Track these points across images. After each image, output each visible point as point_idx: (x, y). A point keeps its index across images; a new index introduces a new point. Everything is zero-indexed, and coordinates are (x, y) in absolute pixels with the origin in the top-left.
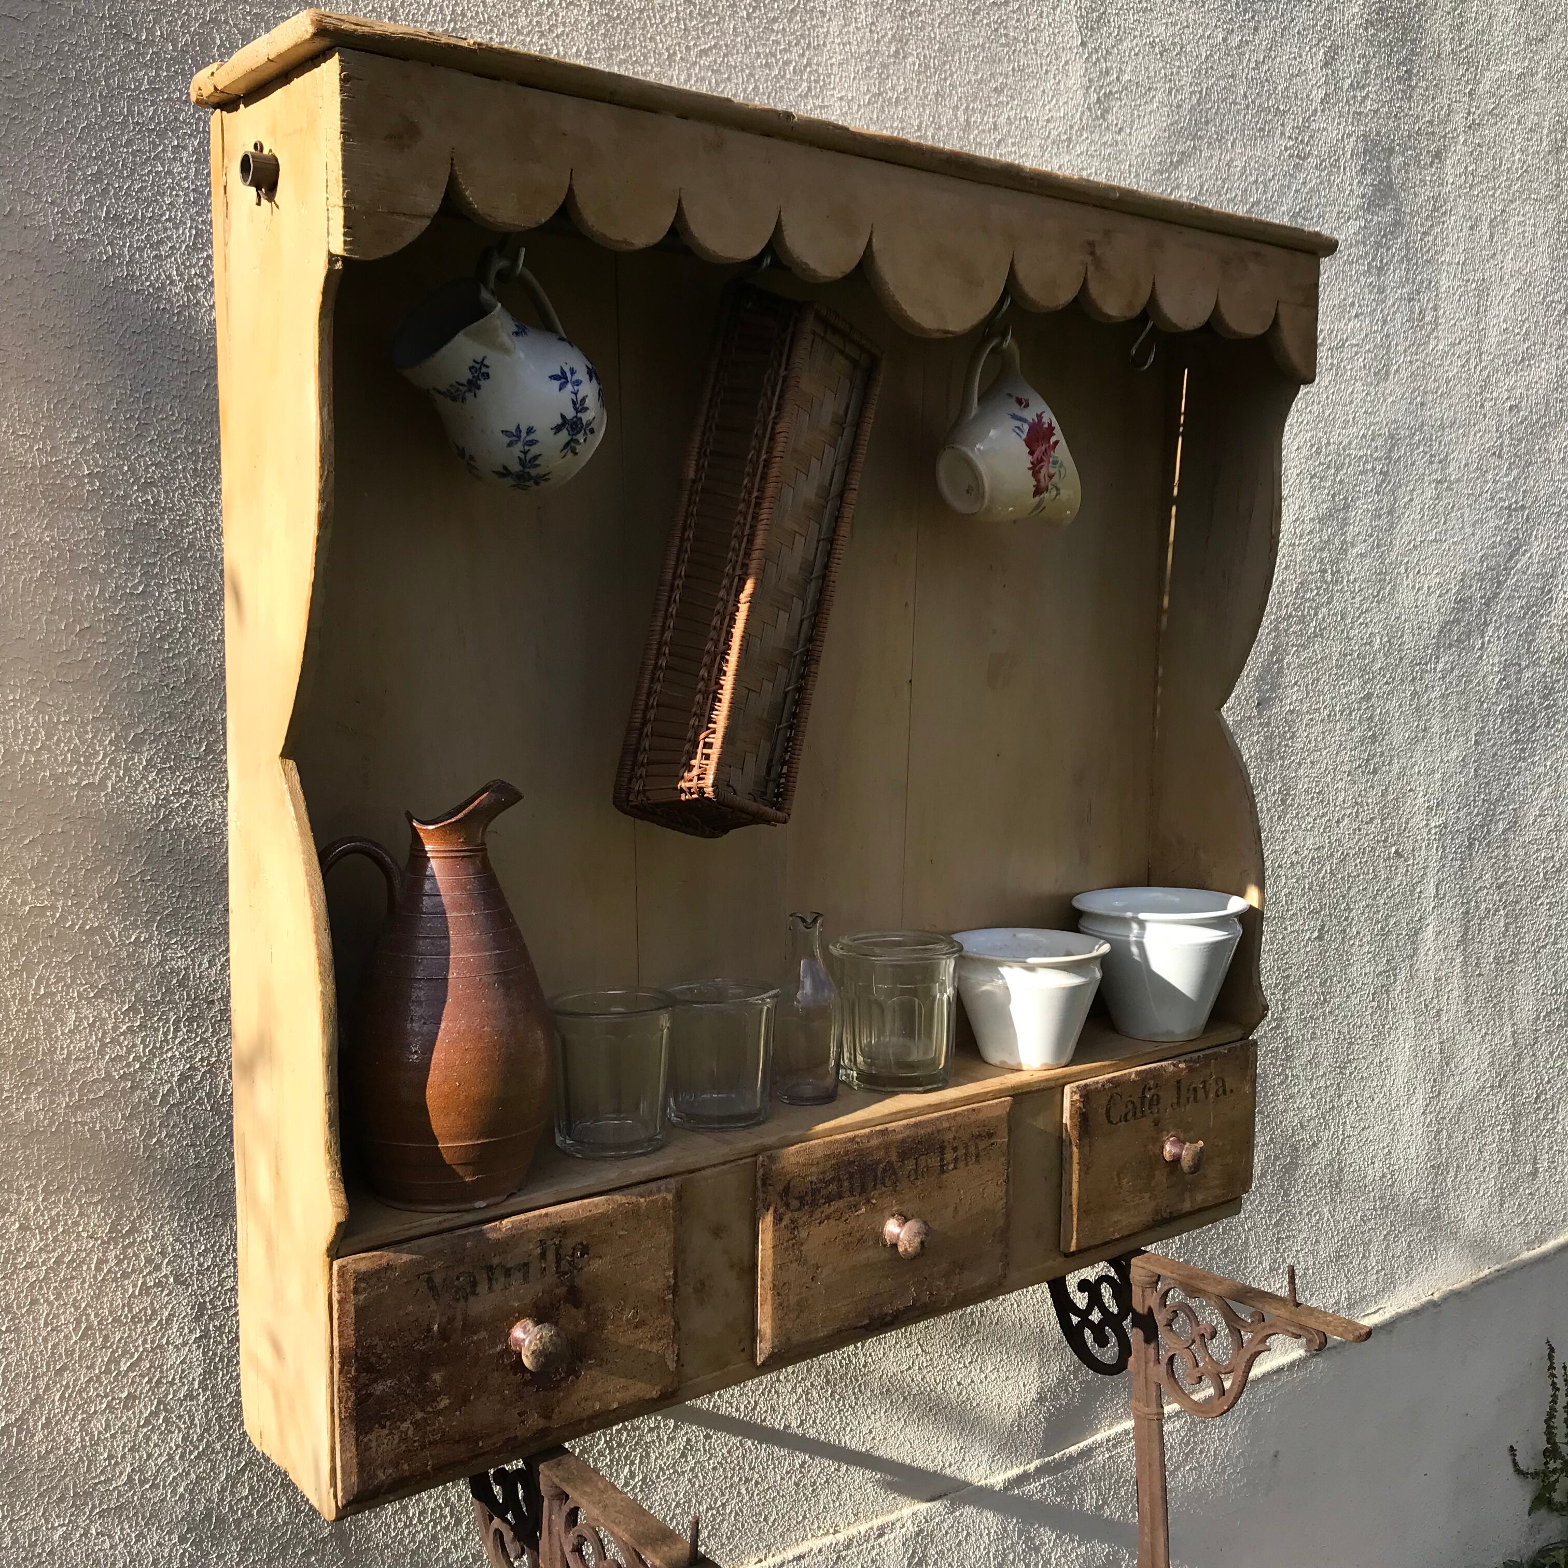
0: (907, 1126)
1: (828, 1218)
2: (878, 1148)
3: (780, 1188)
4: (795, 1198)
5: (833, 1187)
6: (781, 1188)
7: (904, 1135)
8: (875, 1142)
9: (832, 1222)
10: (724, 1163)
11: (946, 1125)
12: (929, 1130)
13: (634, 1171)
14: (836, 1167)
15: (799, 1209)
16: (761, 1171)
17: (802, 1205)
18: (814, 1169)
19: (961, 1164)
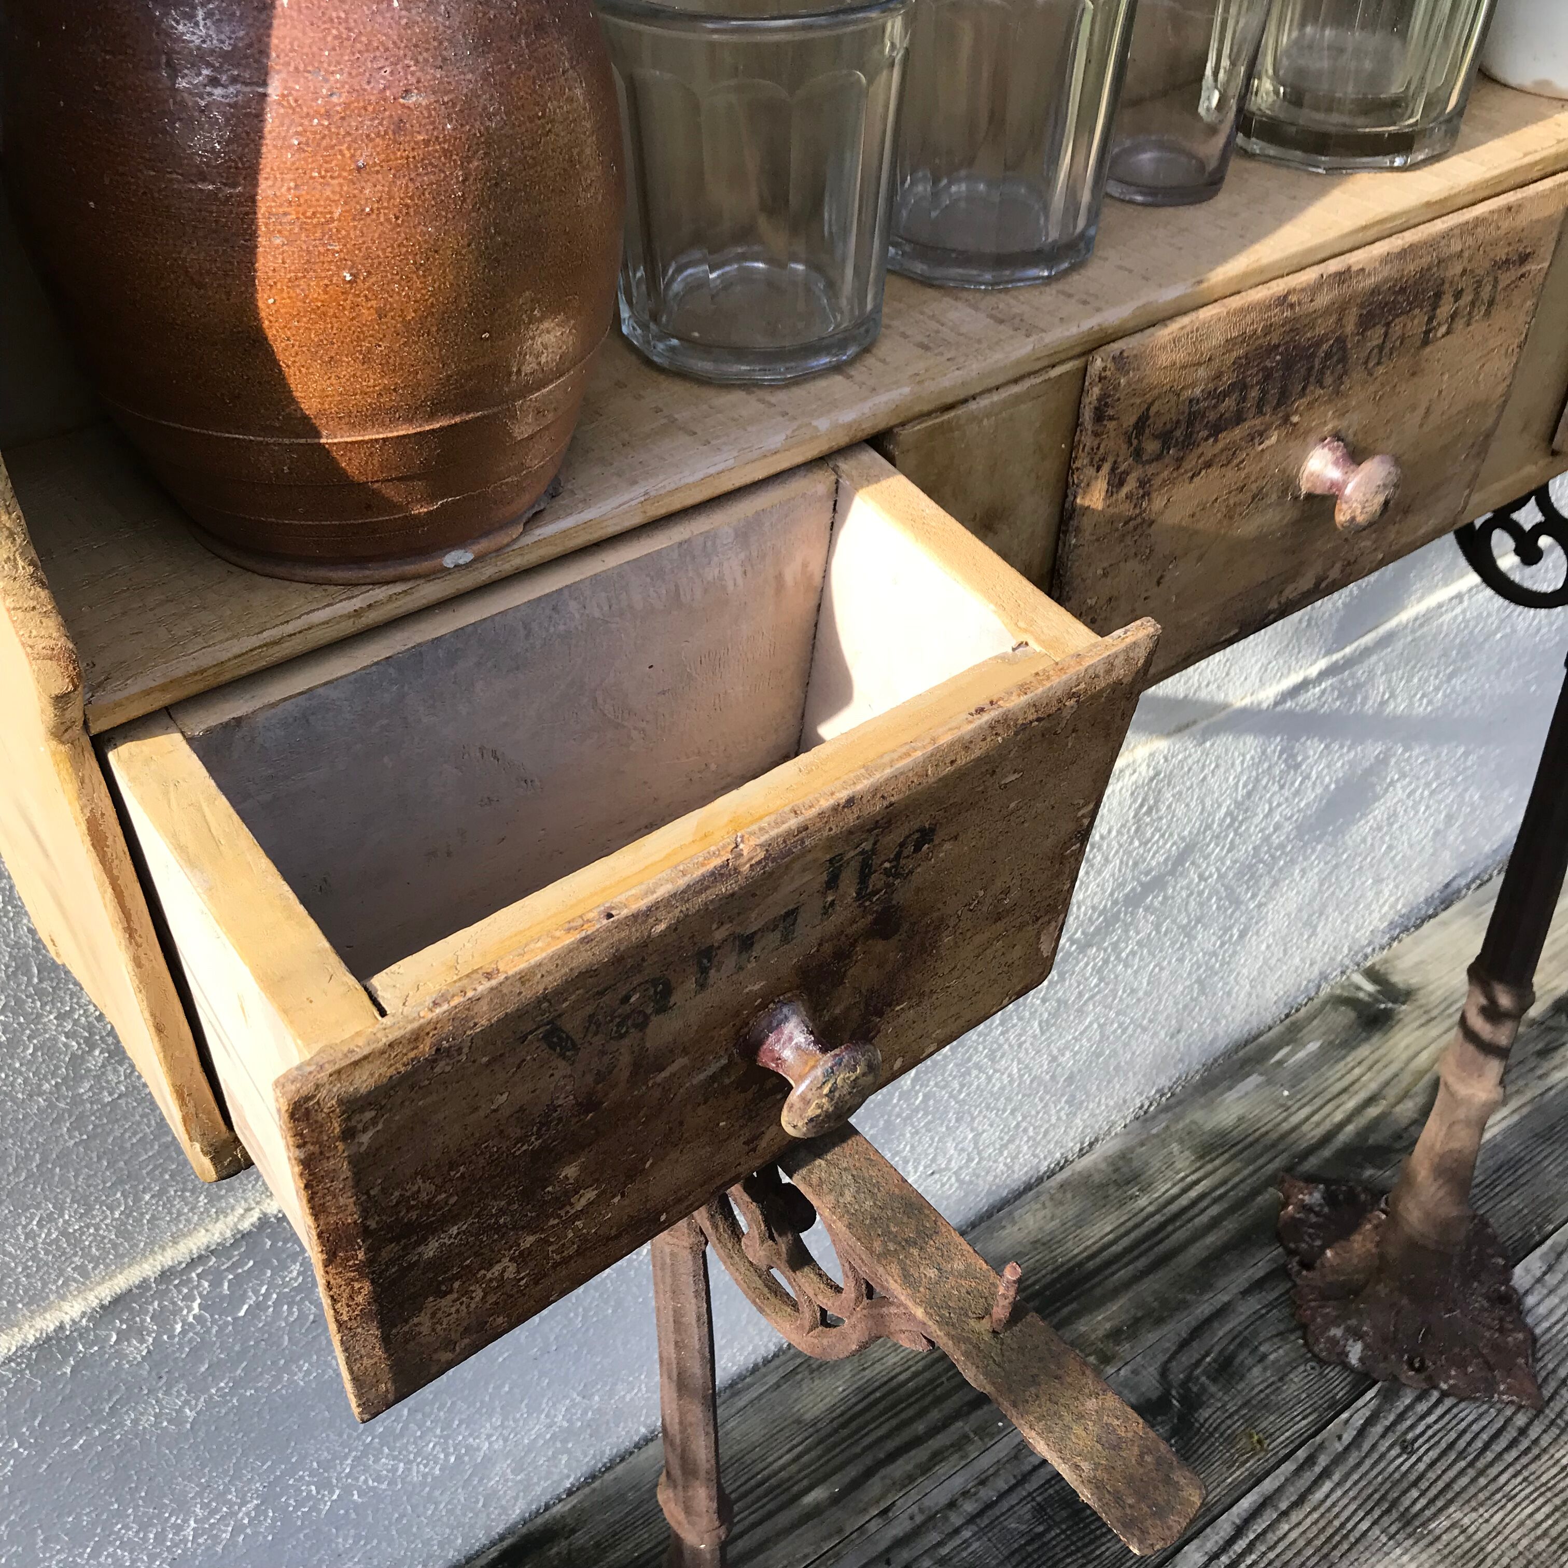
0: (1387, 259)
1: (1208, 465)
2: (1327, 312)
3: (1130, 420)
4: (1156, 437)
5: (1229, 403)
6: (1133, 420)
7: (1379, 278)
8: (1324, 299)
9: (1215, 472)
10: (1016, 381)
11: (1456, 246)
12: (1425, 261)
13: (823, 424)
14: (1241, 365)
15: (1158, 457)
16: (1096, 391)
17: (1166, 446)
18: (1202, 372)
19: (1460, 324)
